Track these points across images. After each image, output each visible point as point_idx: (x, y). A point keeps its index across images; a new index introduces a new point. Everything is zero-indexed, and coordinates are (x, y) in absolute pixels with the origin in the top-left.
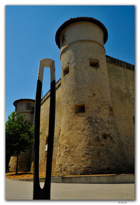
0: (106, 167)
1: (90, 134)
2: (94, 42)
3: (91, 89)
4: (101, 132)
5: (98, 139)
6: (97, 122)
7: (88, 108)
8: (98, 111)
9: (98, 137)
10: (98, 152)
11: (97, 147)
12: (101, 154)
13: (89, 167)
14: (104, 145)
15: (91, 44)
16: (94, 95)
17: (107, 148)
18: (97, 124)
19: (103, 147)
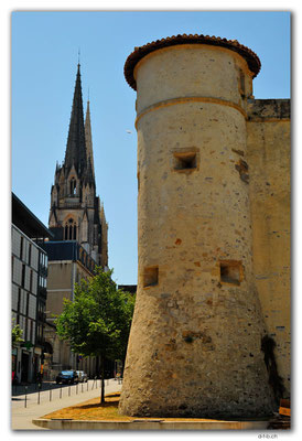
0: (179, 402)
1: (160, 335)
2: (188, 99)
3: (171, 229)
4: (182, 329)
5: (172, 345)
6: (178, 306)
7: (164, 274)
8: (184, 281)
9: (174, 341)
10: (167, 373)
11: (167, 362)
12: (175, 376)
13: (148, 402)
14: (183, 358)
15: (182, 108)
16: (179, 241)
17: (191, 362)
18: (175, 312)
19: (182, 362)
